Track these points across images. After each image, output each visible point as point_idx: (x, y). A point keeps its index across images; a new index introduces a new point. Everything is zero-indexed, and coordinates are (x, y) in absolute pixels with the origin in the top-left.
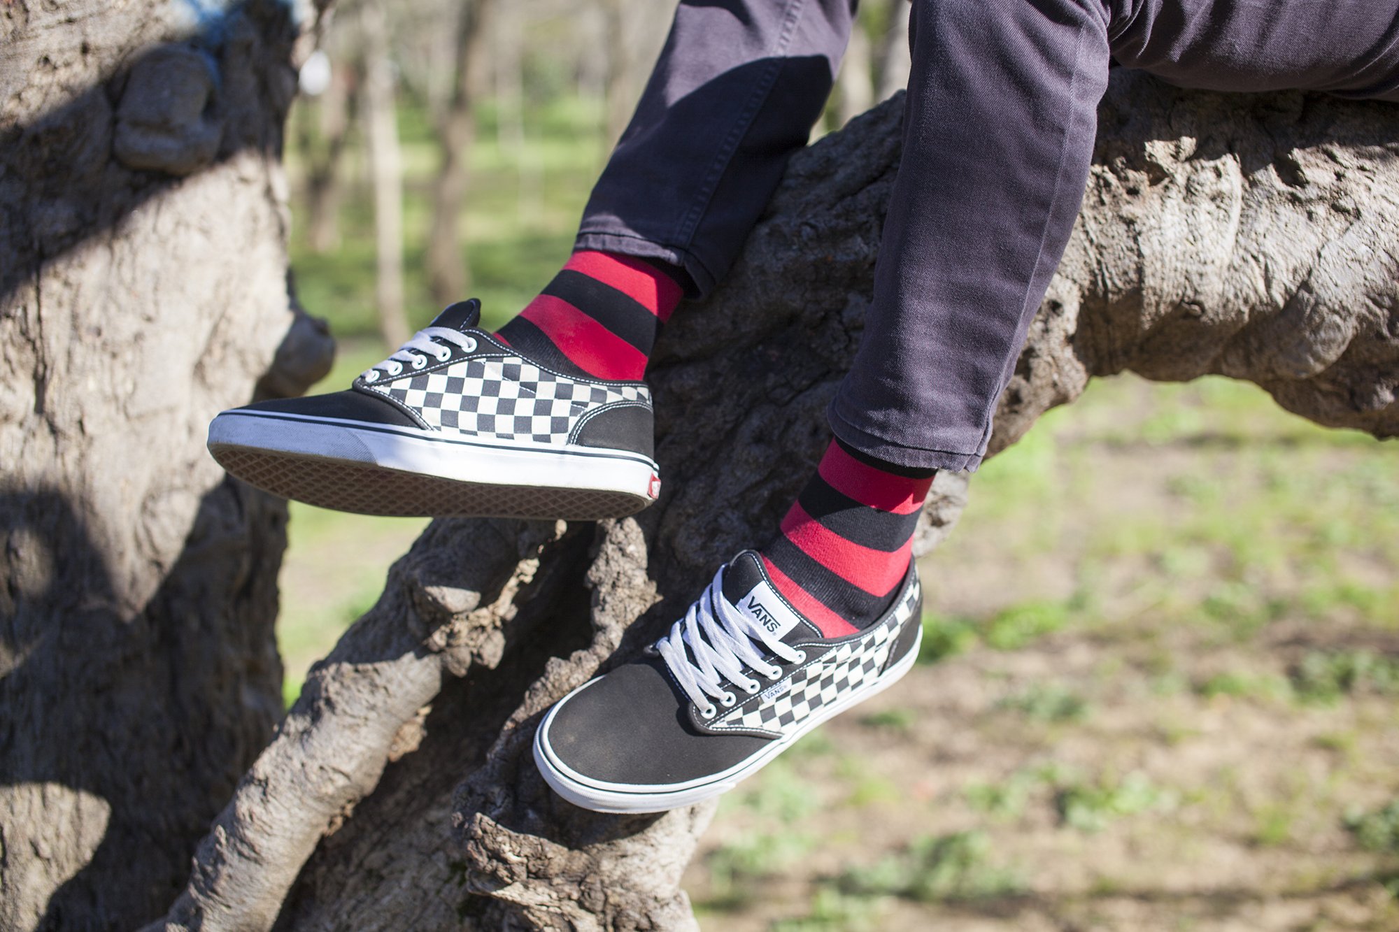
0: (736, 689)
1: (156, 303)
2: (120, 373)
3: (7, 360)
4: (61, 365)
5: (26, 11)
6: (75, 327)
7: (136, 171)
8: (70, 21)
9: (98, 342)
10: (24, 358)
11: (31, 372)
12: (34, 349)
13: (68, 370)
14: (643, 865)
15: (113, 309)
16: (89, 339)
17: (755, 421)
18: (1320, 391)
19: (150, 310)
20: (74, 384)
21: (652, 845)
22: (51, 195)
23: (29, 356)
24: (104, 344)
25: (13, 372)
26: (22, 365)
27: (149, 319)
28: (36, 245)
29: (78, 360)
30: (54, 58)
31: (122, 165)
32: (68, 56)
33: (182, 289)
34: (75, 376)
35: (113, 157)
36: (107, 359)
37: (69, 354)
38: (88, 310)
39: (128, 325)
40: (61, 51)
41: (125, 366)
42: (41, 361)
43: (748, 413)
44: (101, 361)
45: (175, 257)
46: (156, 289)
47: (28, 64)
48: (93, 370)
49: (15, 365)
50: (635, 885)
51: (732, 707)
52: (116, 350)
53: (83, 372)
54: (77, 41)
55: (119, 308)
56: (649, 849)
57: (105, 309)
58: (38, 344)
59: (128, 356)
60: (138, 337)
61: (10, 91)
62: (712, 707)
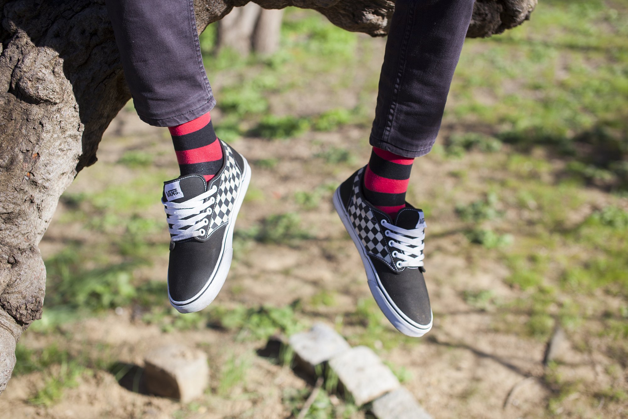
14: (11, 234)
17: (55, 27)
18: (341, 14)
21: (16, 225)
43: (53, 23)
50: (7, 243)
56: (14, 227)
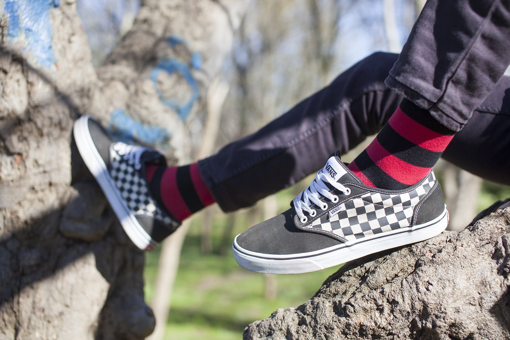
0: (316, 207)
1: (71, 299)
2: (51, 330)
3: (4, 320)
4: (25, 325)
5: (25, 167)
6: (34, 308)
7: (69, 239)
8: (45, 172)
9: (42, 315)
10: (11, 319)
11: (13, 326)
12: (16, 316)
13: (28, 328)
15: (51, 300)
16: (38, 313)
19: (68, 302)
20: (29, 333)
22: (30, 247)
23: (13, 319)
24: (45, 316)
25: (6, 325)
26: (10, 322)
27: (67, 306)
28: (21, 269)
29: (33, 323)
30: (37, 188)
31: (62, 236)
32: (43, 187)
33: (84, 293)
34: (31, 331)
35: (59, 232)
36: (45, 323)
37: (30, 319)
38: (40, 300)
39: (57, 308)
40: (40, 185)
41: (54, 327)
42: (18, 322)
44: (43, 324)
45: (82, 278)
46: (71, 293)
47: (25, 189)
48: (39, 328)
49: (7, 323)
51: (314, 217)
52: (50, 319)
53: (34, 329)
54: (47, 180)
55: (55, 300)
57: (48, 300)
58: (17, 314)
59: (56, 322)
60: (61, 314)
61: (16, 201)
62: (306, 218)
